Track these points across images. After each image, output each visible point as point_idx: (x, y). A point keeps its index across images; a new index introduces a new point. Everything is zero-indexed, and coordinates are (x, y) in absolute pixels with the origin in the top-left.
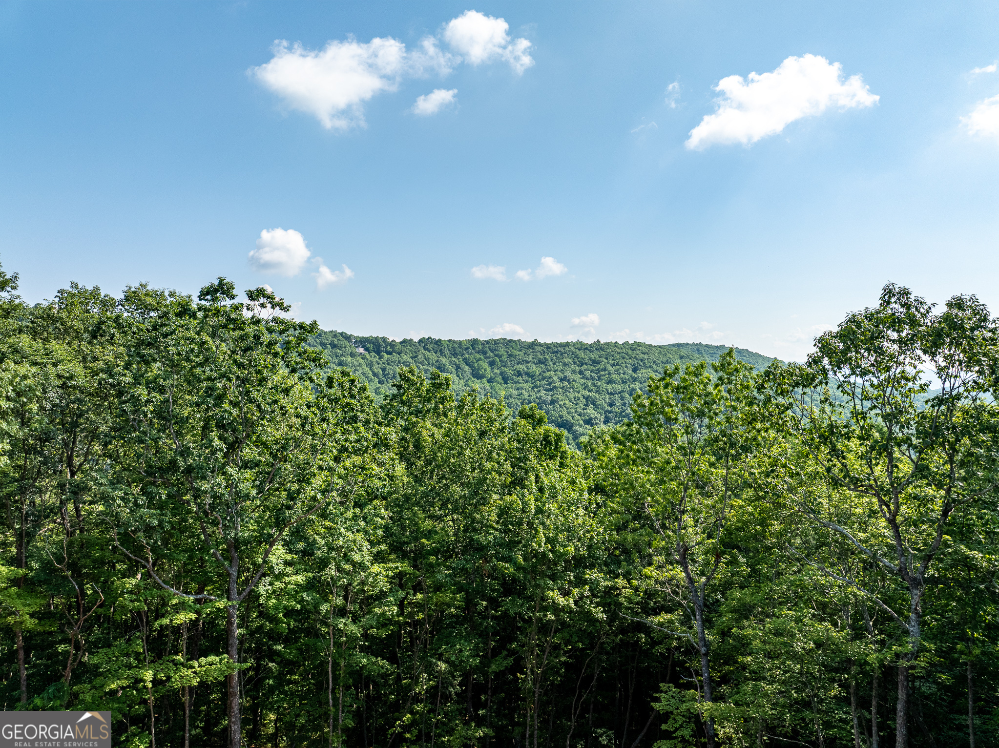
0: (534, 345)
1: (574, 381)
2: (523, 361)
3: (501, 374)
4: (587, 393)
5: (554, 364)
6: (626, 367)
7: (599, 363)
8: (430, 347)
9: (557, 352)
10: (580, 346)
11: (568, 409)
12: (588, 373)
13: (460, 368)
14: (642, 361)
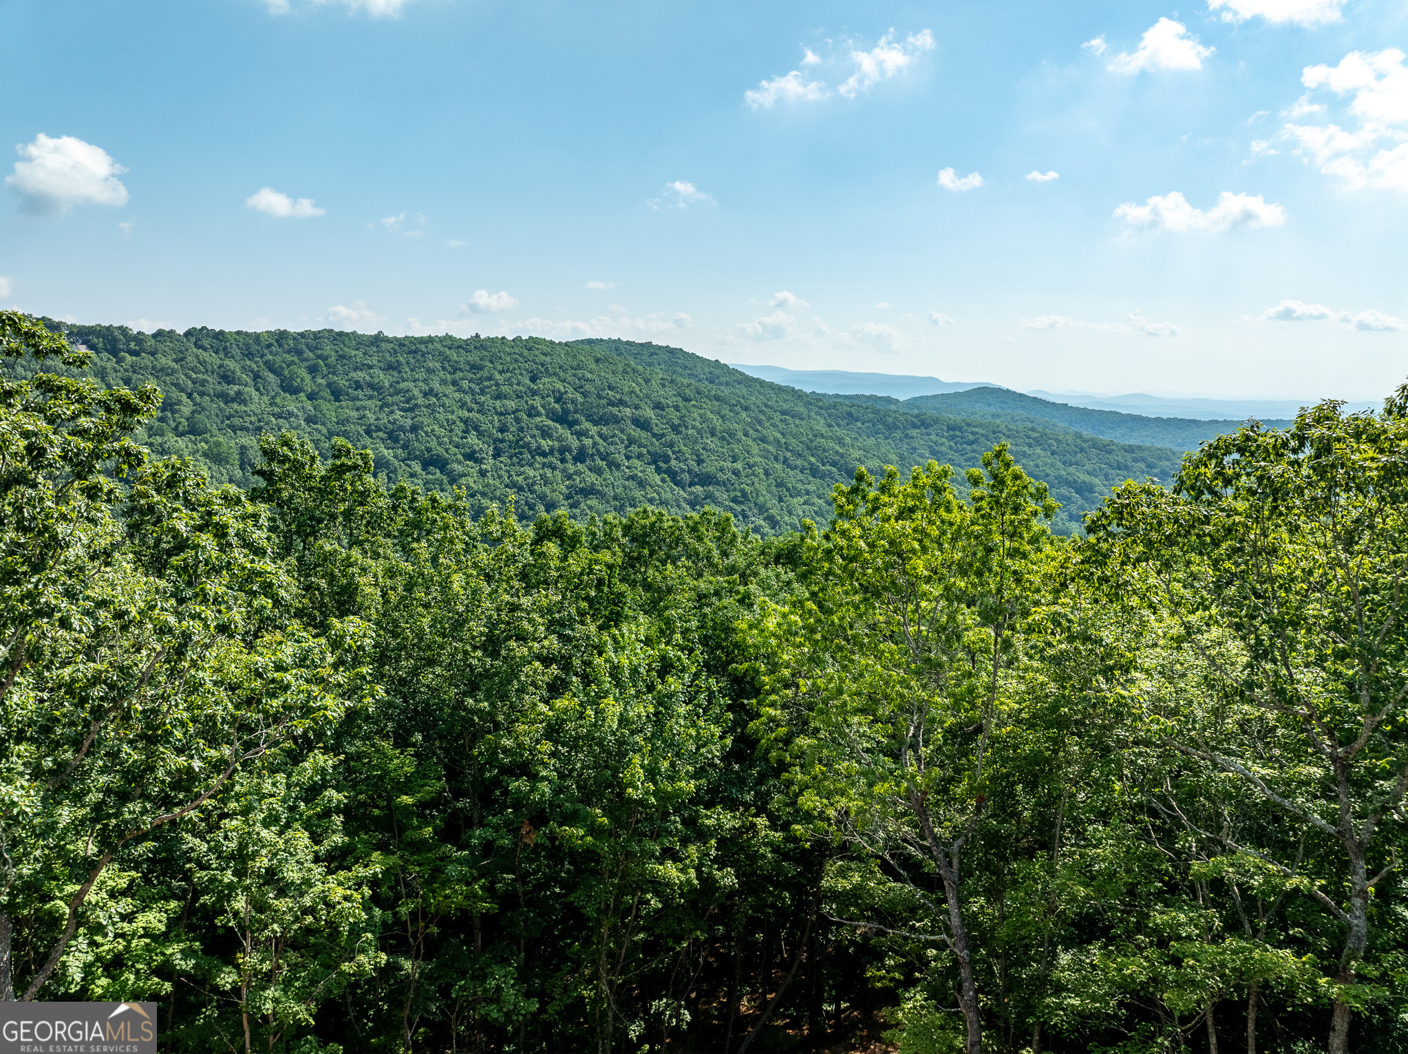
0: (378, 339)
1: (445, 395)
2: (363, 365)
3: (329, 385)
4: (466, 414)
5: (412, 370)
6: (521, 374)
7: (481, 368)
8: (206, 343)
9: (415, 352)
10: (449, 342)
11: (438, 438)
12: (465, 384)
13: (259, 377)
14: (543, 365)
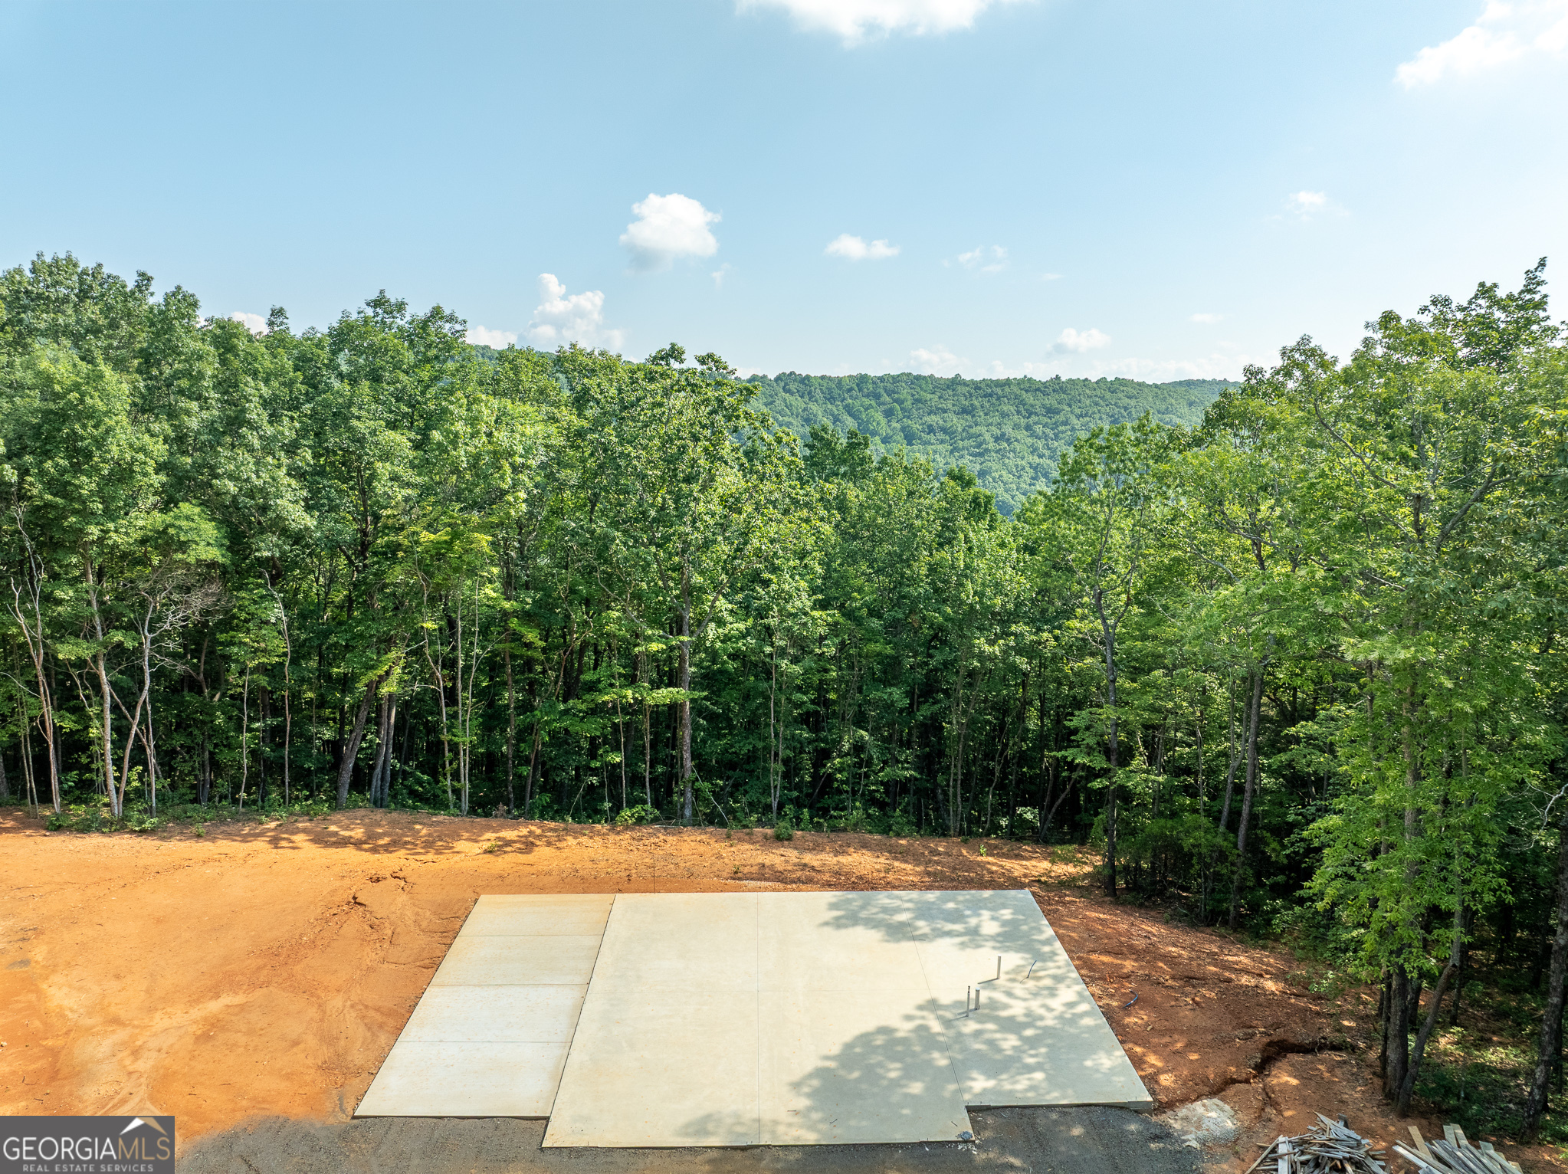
0: (955, 382)
1: (1017, 440)
2: (938, 409)
3: (903, 429)
4: (1037, 460)
5: (986, 414)
6: (1101, 419)
7: (1058, 412)
8: (793, 387)
9: (991, 395)
10: (1029, 385)
11: (1005, 484)
12: (1039, 429)
13: (839, 420)
14: (1126, 409)
